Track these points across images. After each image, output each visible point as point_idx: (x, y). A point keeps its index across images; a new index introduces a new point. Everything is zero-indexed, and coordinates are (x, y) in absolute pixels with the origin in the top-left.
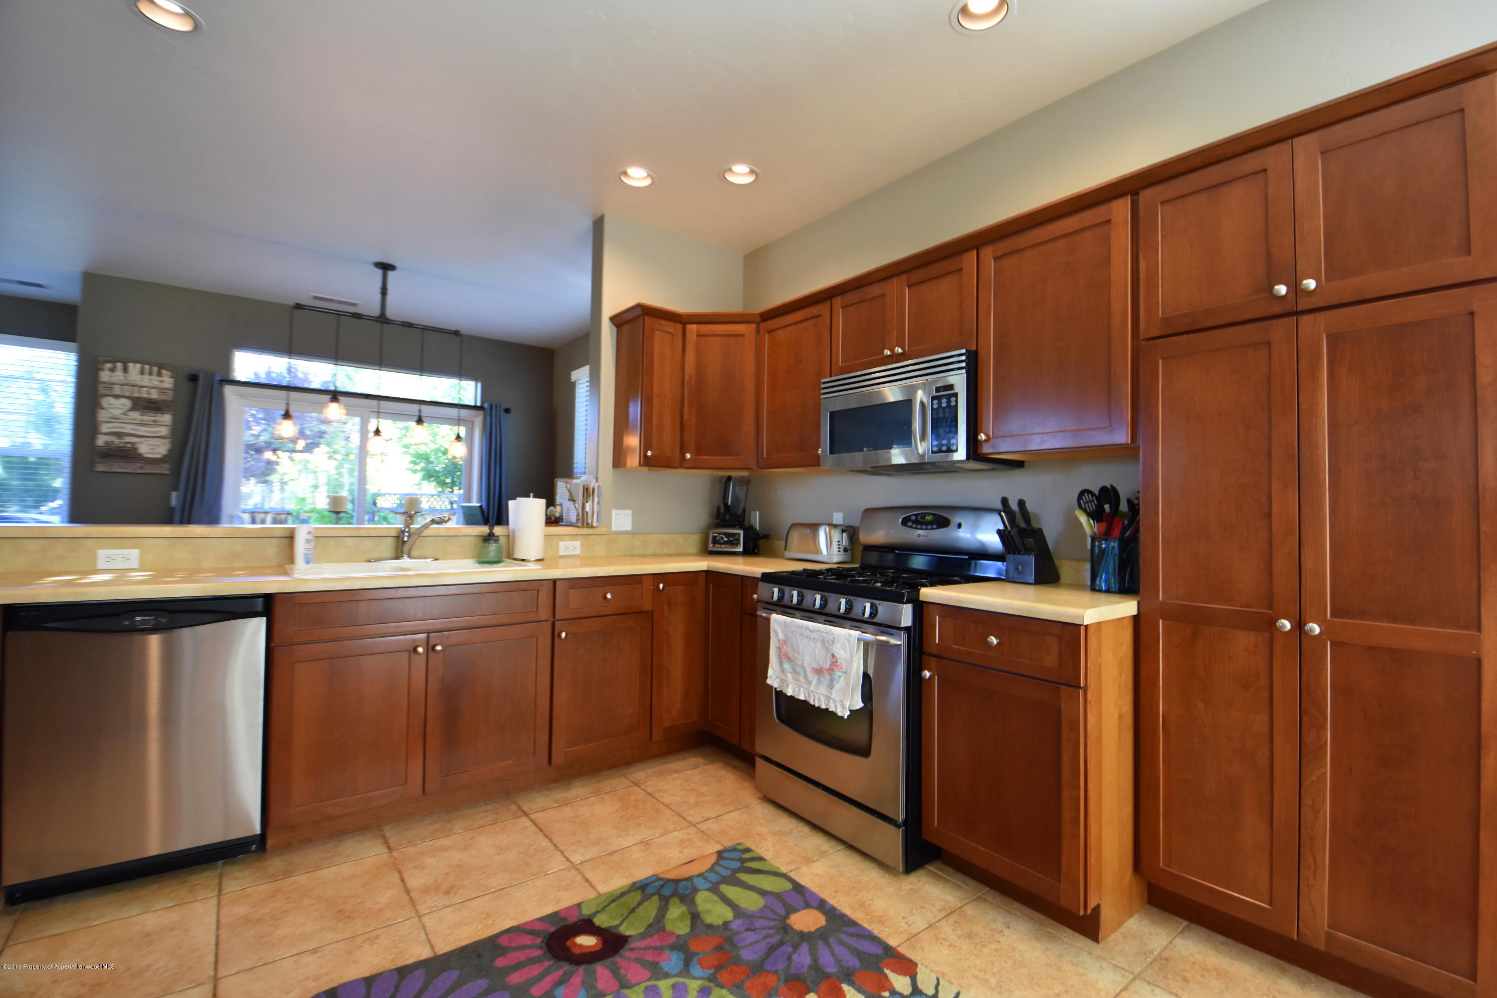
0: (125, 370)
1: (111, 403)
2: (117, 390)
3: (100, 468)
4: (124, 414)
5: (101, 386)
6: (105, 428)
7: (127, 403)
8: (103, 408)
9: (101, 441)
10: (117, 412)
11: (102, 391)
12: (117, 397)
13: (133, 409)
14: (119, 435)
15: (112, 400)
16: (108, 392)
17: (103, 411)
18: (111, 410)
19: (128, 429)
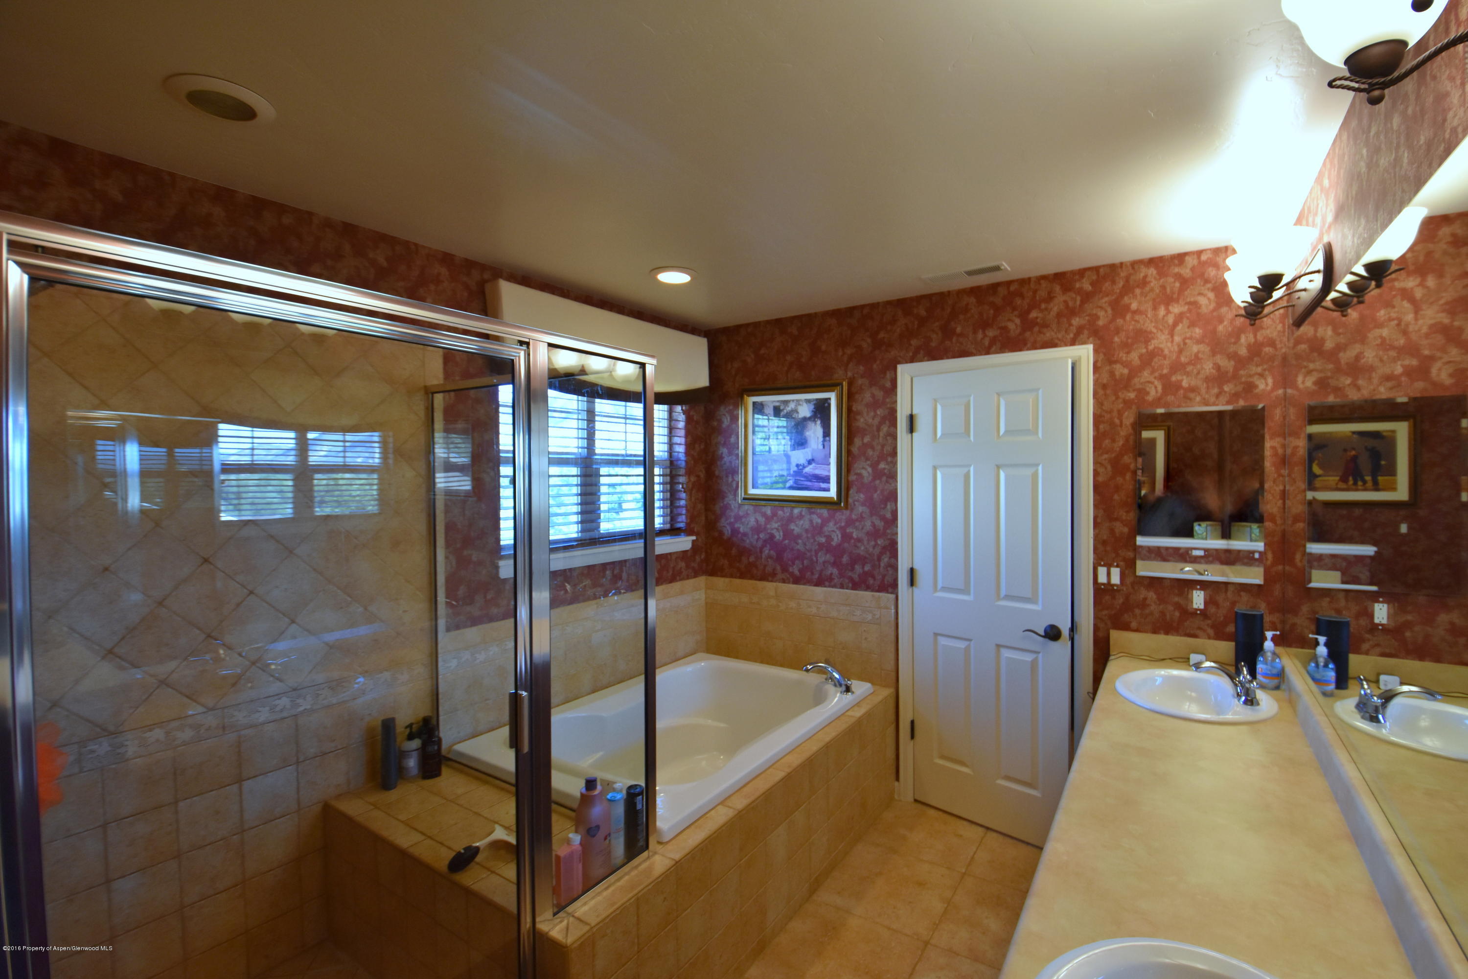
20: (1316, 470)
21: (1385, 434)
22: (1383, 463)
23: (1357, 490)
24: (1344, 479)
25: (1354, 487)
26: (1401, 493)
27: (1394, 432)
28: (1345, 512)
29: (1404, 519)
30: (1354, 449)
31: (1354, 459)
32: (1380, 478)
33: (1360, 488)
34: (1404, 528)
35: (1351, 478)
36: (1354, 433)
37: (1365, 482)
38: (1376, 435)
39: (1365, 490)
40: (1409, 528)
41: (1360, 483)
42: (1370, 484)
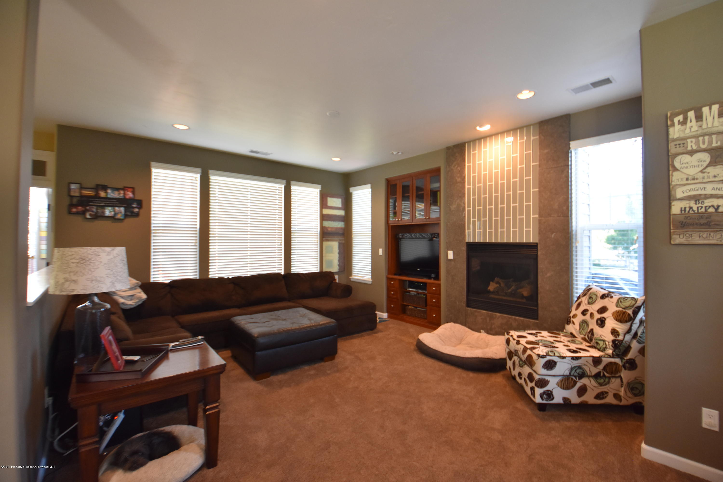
0: (699, 117)
1: (686, 161)
2: (691, 145)
3: (677, 239)
4: (702, 172)
5: (671, 146)
6: (679, 193)
7: (706, 157)
8: (676, 169)
9: (676, 208)
10: (692, 172)
11: (673, 150)
12: (692, 153)
13: (713, 163)
14: (697, 198)
15: (686, 158)
16: (679, 150)
17: (675, 174)
18: (685, 171)
19: (709, 189)
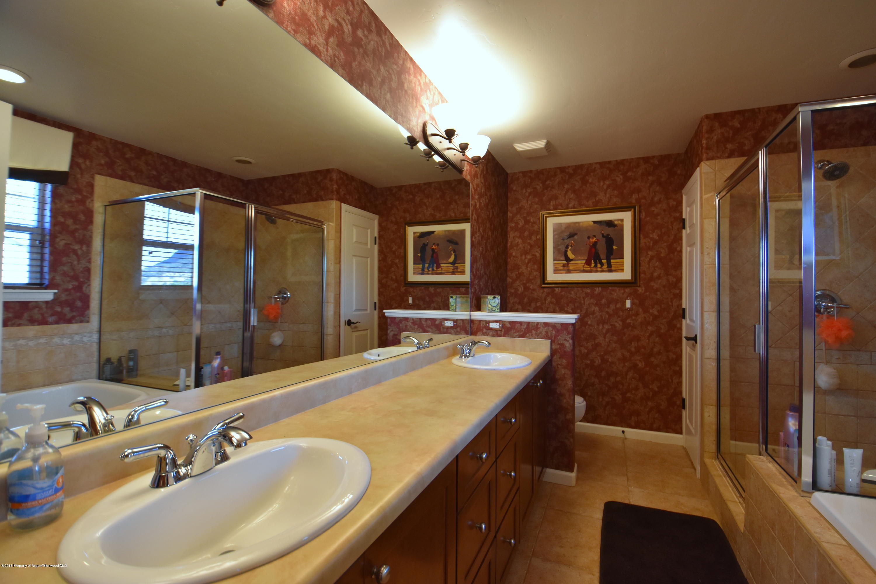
20: (571, 255)
21: (616, 223)
22: (615, 247)
23: (596, 271)
24: (588, 263)
25: (595, 269)
26: (626, 275)
27: (622, 220)
28: (588, 291)
29: (629, 296)
30: (595, 236)
31: (595, 243)
32: (612, 261)
33: (599, 269)
34: (628, 304)
35: (593, 262)
36: (595, 222)
37: (602, 264)
38: (610, 224)
39: (602, 271)
40: (632, 304)
41: (599, 266)
42: (605, 266)
